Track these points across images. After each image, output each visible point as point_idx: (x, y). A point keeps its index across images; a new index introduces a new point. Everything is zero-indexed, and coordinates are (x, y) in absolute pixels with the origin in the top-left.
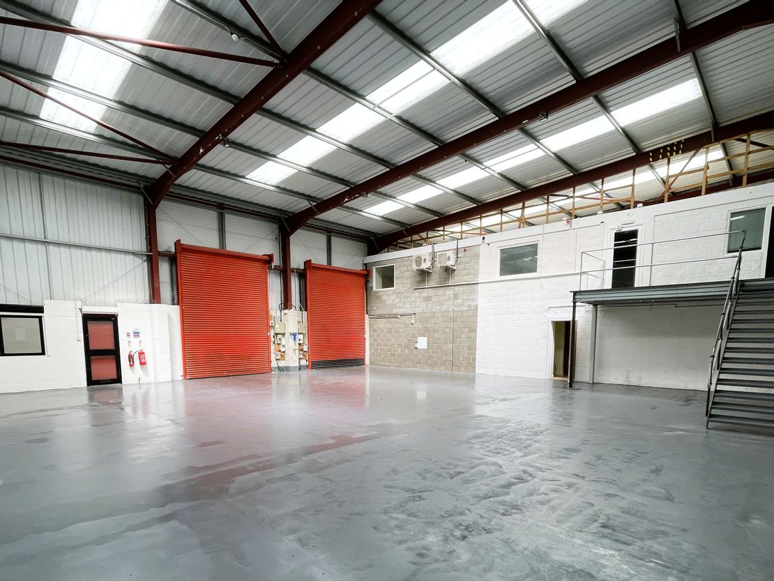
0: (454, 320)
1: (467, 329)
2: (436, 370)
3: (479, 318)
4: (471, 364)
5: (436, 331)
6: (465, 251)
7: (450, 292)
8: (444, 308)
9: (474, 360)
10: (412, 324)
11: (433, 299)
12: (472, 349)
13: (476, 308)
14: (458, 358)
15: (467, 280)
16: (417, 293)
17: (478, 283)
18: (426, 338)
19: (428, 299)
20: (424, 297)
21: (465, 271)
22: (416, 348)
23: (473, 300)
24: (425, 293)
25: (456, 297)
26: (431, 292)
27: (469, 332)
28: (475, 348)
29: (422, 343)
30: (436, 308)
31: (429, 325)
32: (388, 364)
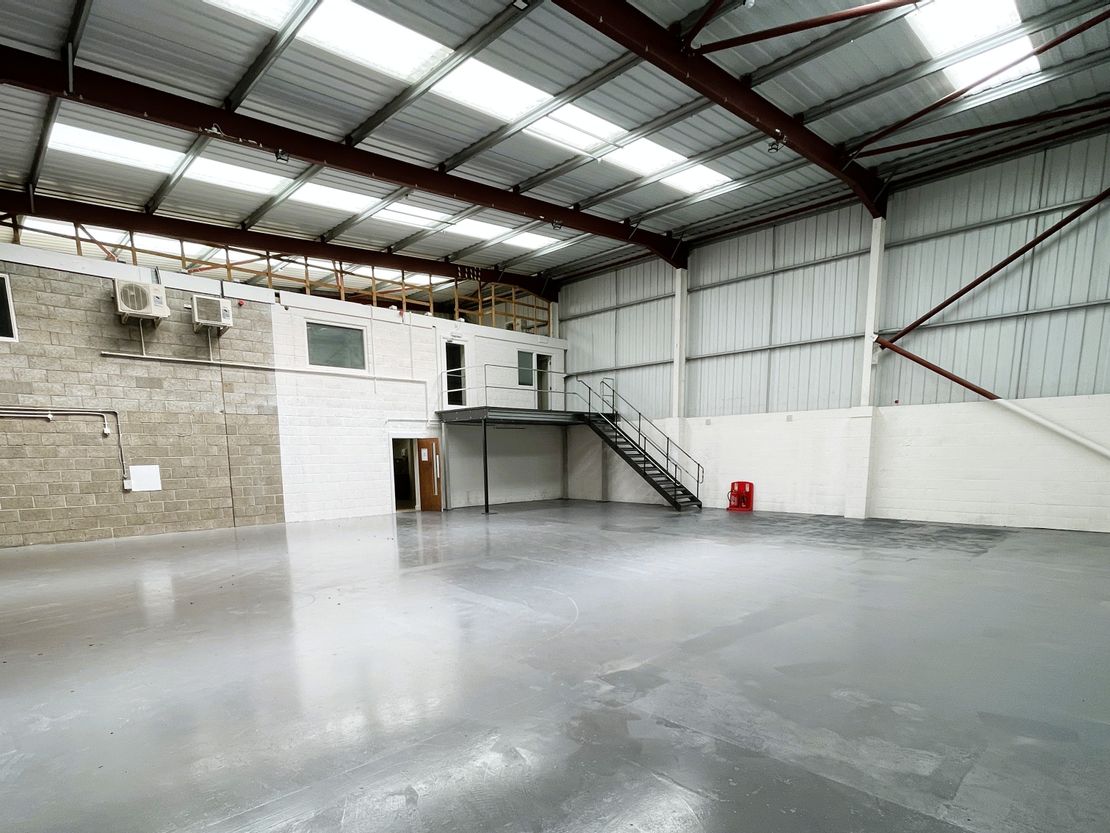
0: (228, 430)
1: (259, 450)
2: (194, 532)
3: (282, 429)
4: (275, 509)
5: (181, 451)
6: (240, 305)
7: (211, 377)
8: (200, 407)
9: (280, 500)
10: (105, 435)
11: (166, 384)
12: (274, 481)
13: (274, 412)
14: (245, 501)
15: (251, 359)
16: (112, 367)
17: (274, 370)
18: (156, 468)
19: (154, 383)
20: (138, 379)
21: (243, 344)
22: (127, 491)
23: (266, 397)
24: (139, 370)
25: (227, 387)
26: (157, 370)
27: (264, 452)
28: (280, 481)
29: (145, 478)
30: (176, 404)
31: (161, 441)
32: (14, 540)
